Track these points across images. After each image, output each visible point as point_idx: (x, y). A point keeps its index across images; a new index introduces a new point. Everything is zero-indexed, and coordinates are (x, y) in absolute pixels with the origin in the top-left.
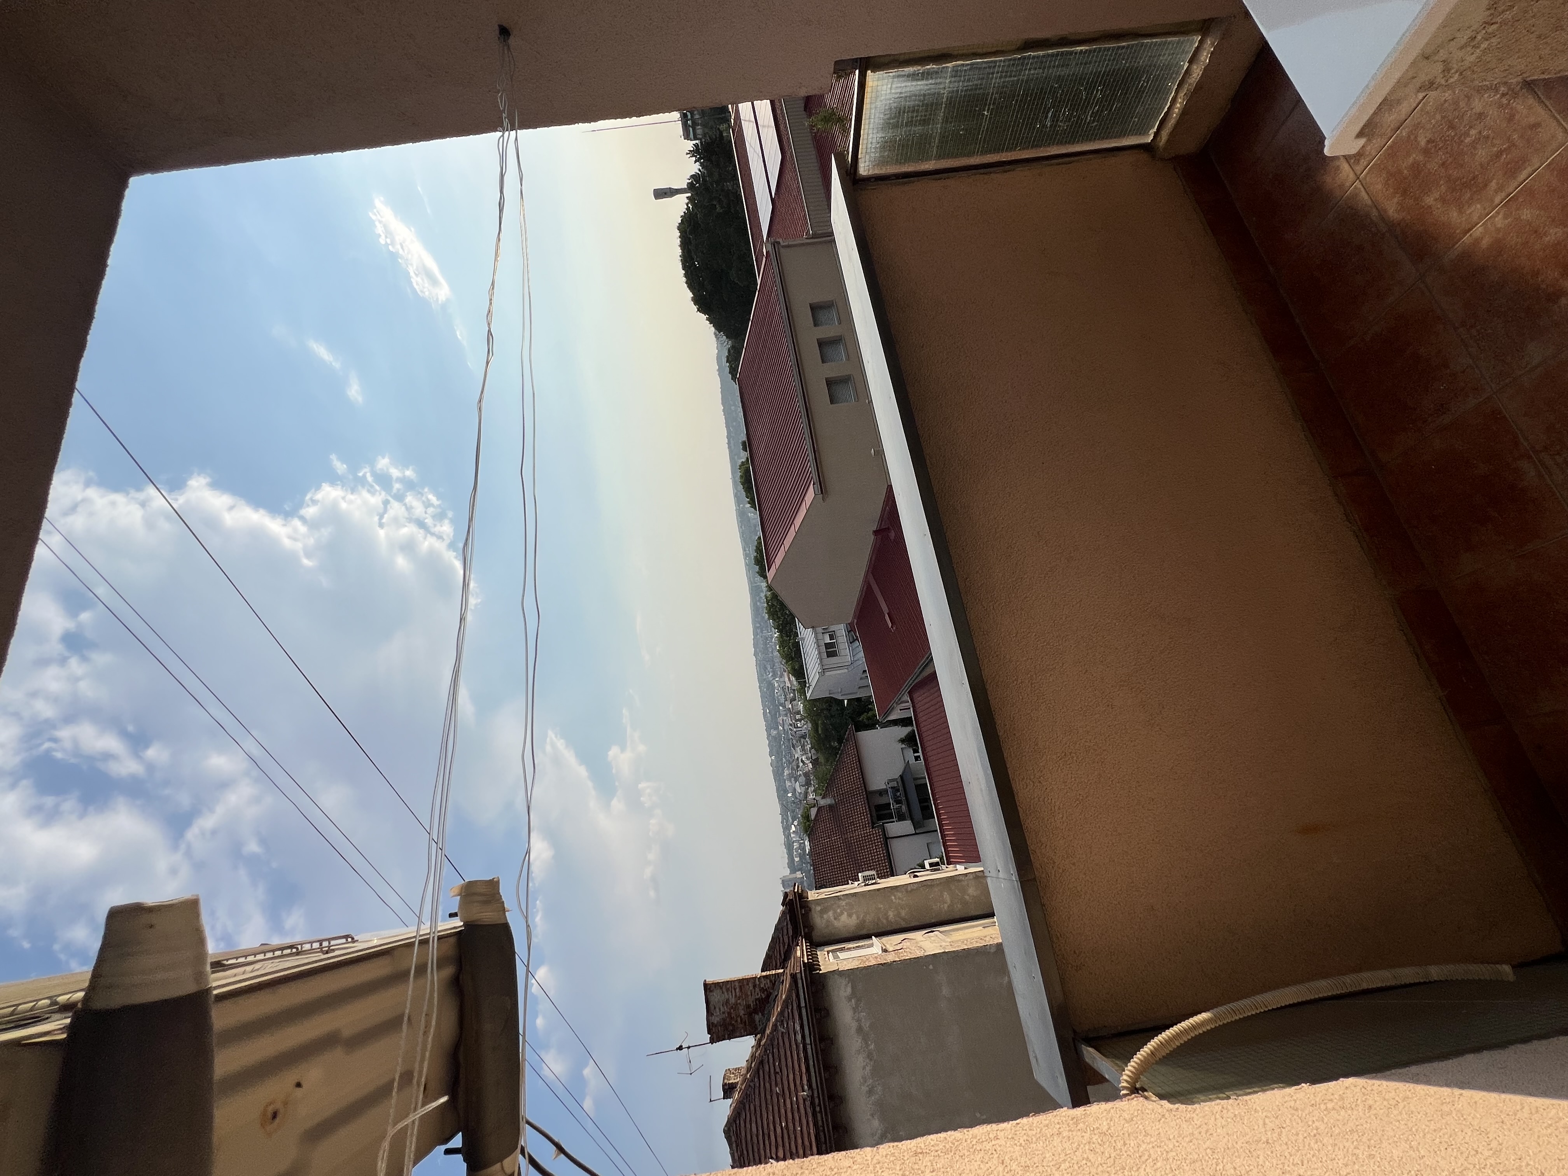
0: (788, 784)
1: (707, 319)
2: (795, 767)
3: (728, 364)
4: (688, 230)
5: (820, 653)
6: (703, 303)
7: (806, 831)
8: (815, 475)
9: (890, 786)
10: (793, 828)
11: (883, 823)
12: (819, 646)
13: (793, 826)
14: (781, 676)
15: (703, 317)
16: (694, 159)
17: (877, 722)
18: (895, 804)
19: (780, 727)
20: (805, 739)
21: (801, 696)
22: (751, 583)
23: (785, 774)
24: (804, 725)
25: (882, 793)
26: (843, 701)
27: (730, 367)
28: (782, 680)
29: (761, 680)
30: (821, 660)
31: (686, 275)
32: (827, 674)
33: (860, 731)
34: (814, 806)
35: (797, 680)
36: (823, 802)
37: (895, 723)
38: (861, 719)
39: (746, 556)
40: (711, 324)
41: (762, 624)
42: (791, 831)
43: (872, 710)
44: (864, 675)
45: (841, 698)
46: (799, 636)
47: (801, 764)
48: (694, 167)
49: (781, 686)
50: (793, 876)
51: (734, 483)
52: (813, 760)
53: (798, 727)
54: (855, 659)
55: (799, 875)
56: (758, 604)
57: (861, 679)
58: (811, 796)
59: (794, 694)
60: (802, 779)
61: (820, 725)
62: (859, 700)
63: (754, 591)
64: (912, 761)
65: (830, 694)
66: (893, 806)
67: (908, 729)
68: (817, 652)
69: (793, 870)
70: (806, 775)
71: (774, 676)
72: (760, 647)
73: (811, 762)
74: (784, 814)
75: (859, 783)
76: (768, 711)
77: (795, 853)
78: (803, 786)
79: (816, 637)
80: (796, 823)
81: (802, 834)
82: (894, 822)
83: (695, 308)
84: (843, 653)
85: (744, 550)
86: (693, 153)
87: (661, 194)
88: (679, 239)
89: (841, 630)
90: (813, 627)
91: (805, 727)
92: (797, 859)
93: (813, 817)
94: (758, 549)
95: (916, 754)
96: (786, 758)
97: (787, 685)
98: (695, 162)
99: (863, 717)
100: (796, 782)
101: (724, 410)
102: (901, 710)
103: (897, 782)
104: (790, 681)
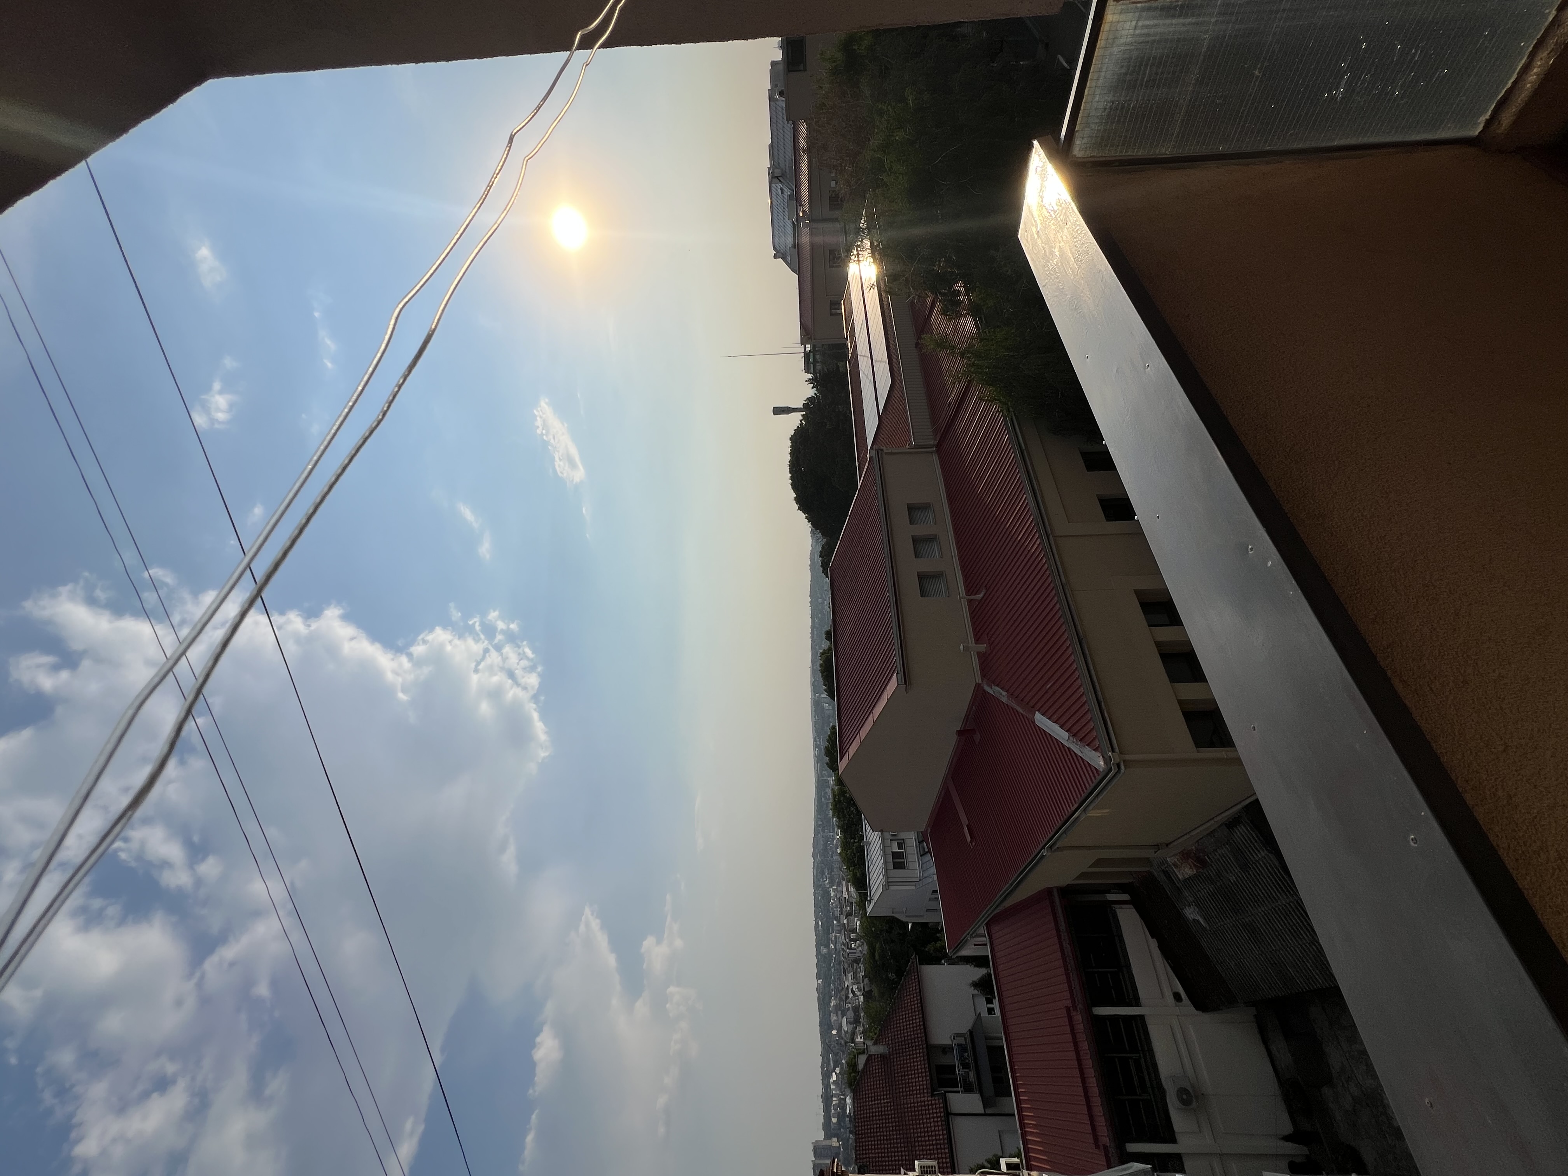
0: (834, 1018)
1: (806, 518)
2: (844, 998)
3: (821, 558)
4: (799, 441)
5: (885, 862)
6: (805, 502)
7: (850, 1085)
8: (899, 664)
9: (955, 1042)
10: (834, 1078)
11: (946, 1092)
12: (885, 854)
13: (834, 1074)
14: (839, 884)
15: (802, 516)
16: (812, 385)
17: (945, 956)
18: (961, 1067)
19: (832, 945)
20: (859, 964)
21: (860, 910)
22: (818, 775)
23: (832, 1004)
24: (860, 946)
25: (946, 1050)
26: (907, 924)
27: (823, 562)
28: (839, 889)
29: (817, 885)
30: (886, 871)
31: (792, 478)
32: (892, 888)
33: (923, 965)
34: (863, 1053)
35: (857, 890)
36: (875, 1049)
37: (967, 960)
38: (927, 949)
39: (816, 747)
40: (809, 522)
41: (824, 822)
42: (831, 1080)
43: (941, 940)
44: (934, 896)
45: (904, 919)
46: (865, 840)
47: (851, 995)
48: (810, 391)
49: (838, 896)
50: (828, 1142)
51: (813, 672)
52: (866, 992)
53: (851, 949)
54: (925, 875)
55: (835, 1142)
56: (823, 799)
57: (930, 900)
58: (859, 1039)
59: (851, 908)
60: (850, 1014)
61: (877, 949)
62: (925, 925)
63: (821, 785)
64: (984, 1014)
65: (893, 913)
66: (959, 1071)
67: (983, 971)
68: (882, 861)
69: (828, 1136)
70: (856, 1009)
71: (832, 883)
72: (821, 849)
73: (863, 995)
74: (825, 1055)
75: (919, 1031)
76: (820, 924)
77: (833, 1111)
78: (851, 1023)
79: (883, 843)
80: (838, 1070)
81: (844, 1087)
82: (958, 1092)
83: (797, 507)
84: (911, 865)
85: (815, 740)
86: (810, 381)
87: (779, 411)
88: (790, 449)
89: (911, 838)
90: (882, 831)
91: (860, 948)
92: (834, 1120)
93: (861, 1067)
94: (831, 739)
95: (990, 1006)
96: (834, 984)
97: (844, 896)
98: (813, 388)
99: (930, 948)
100: (843, 1017)
101: (811, 602)
102: (975, 945)
103: (965, 1038)
104: (849, 891)
